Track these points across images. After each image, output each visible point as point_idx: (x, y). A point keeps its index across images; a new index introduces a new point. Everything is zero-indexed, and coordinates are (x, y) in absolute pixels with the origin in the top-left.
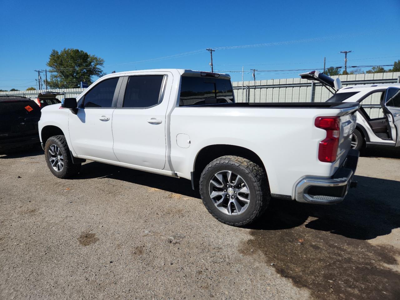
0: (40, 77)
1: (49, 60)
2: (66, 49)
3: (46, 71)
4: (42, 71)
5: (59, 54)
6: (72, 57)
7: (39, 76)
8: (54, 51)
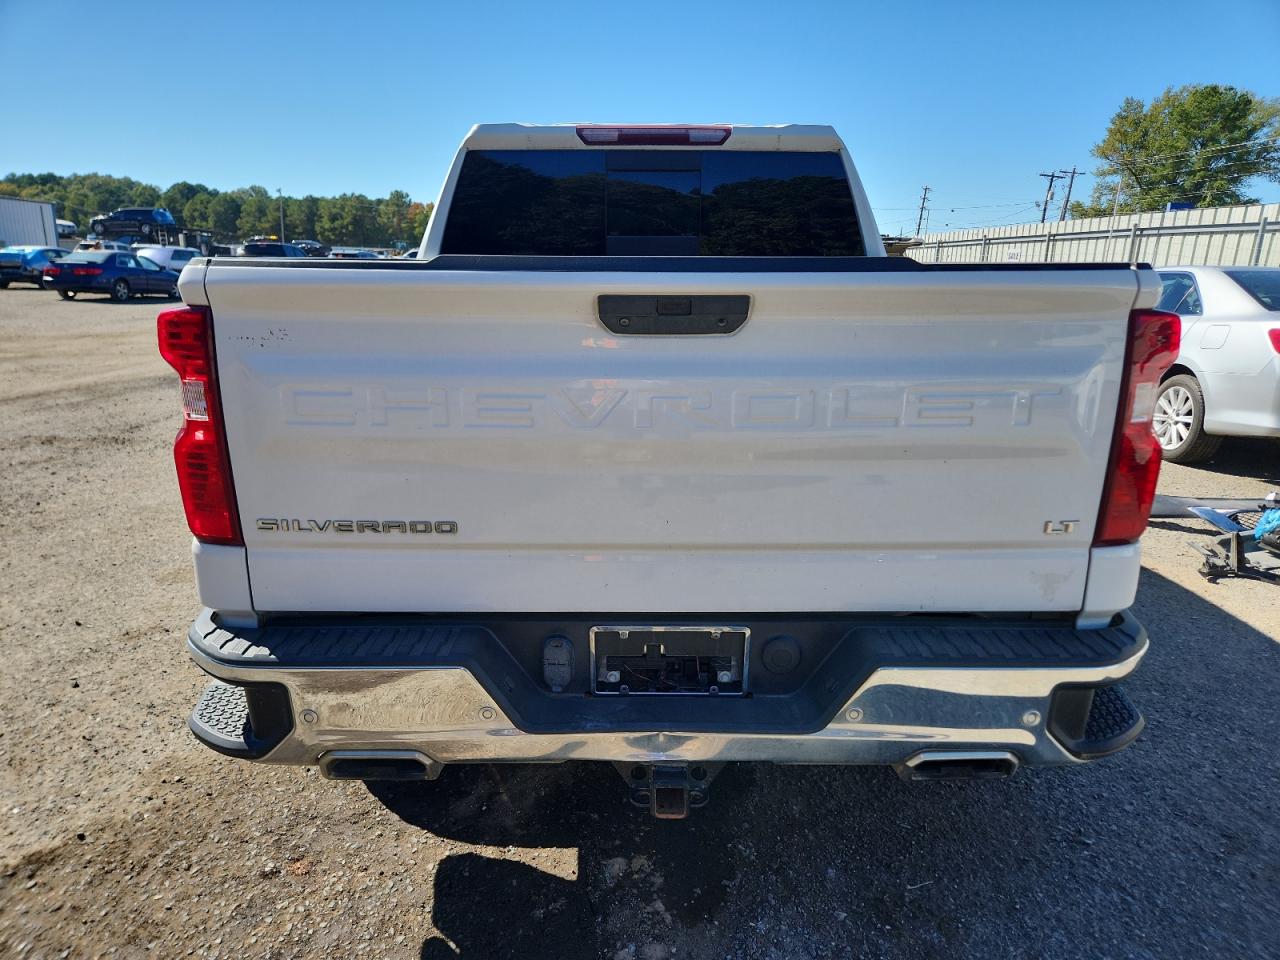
0: (1053, 195)
1: (1105, 135)
2: (1176, 90)
3: (1074, 172)
4: (1062, 175)
5: (1146, 110)
6: (1185, 117)
7: (1049, 190)
8: (1129, 102)
